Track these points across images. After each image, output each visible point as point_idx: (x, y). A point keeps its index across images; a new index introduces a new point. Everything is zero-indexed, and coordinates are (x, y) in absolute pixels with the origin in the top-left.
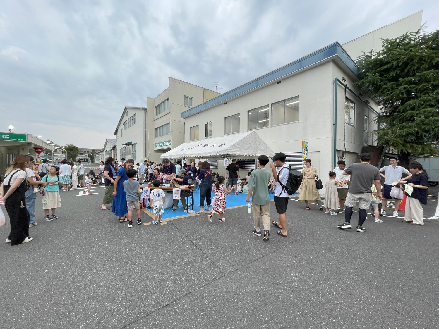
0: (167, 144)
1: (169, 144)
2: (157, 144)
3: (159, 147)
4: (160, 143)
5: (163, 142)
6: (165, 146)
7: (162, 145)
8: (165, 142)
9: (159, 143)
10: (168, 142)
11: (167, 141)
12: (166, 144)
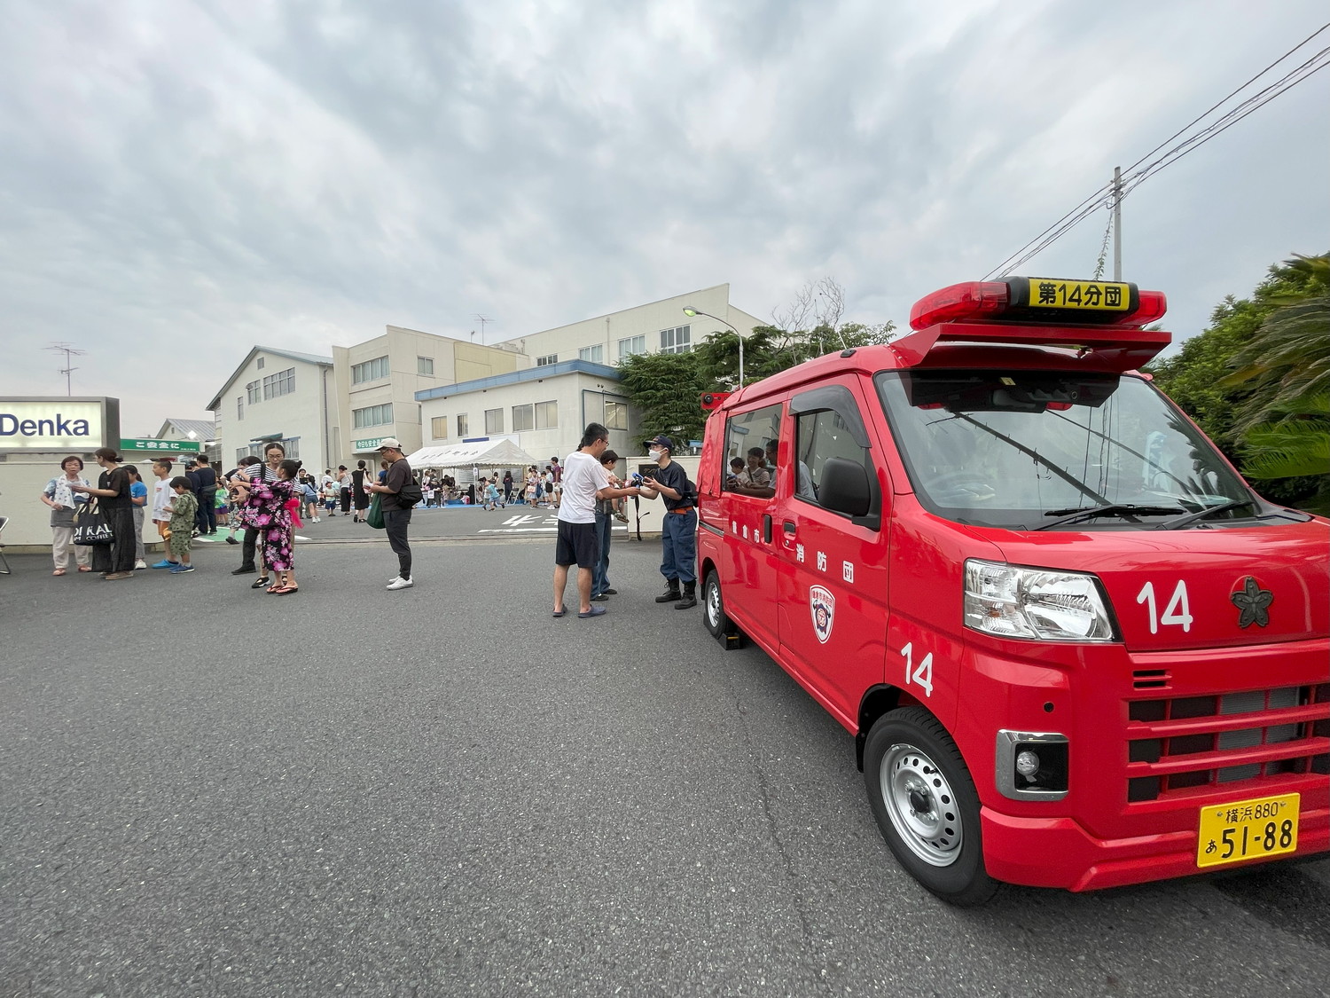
2: (361, 441)
3: (365, 447)
4: (368, 441)
9: (364, 441)
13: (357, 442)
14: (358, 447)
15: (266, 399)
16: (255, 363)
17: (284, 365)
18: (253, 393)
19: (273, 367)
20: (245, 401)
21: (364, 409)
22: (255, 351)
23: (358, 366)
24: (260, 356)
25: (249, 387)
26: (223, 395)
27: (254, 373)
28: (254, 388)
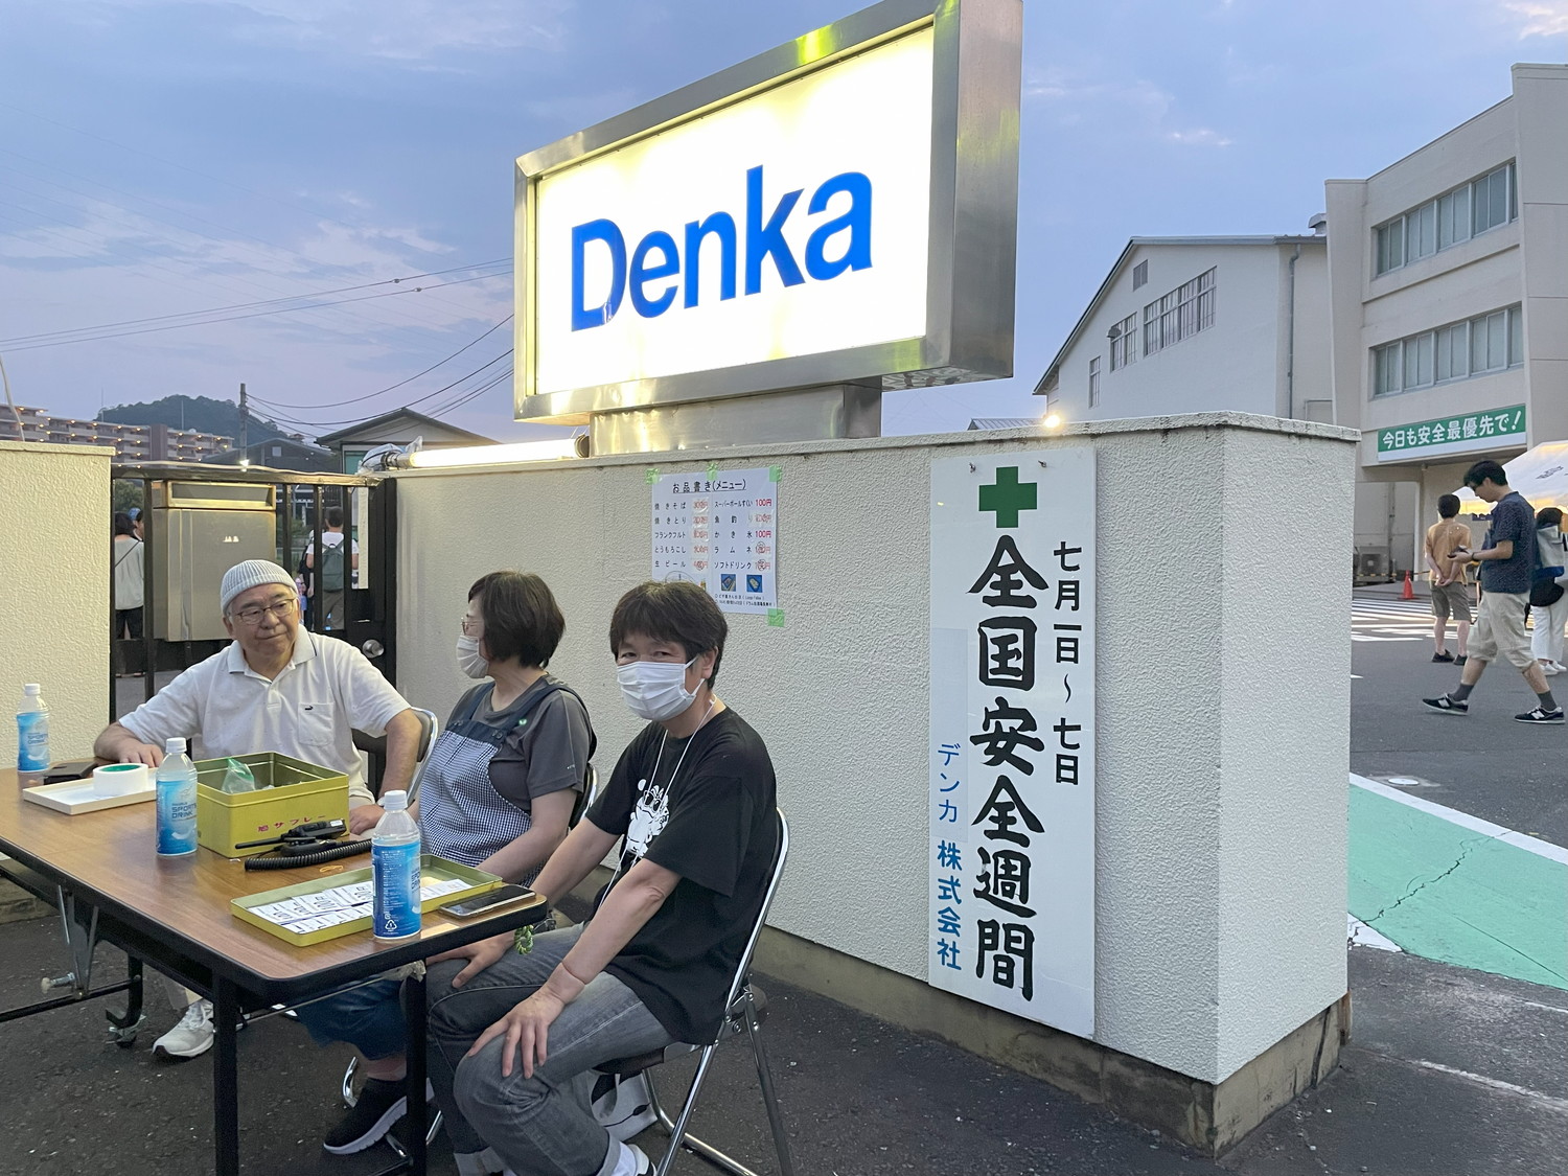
0: (1479, 430)
1: (1496, 427)
2: (1393, 431)
3: (1407, 445)
4: (1416, 427)
5: (1445, 423)
6: (1462, 439)
7: (1431, 437)
8: (1461, 419)
9: (1406, 428)
10: (1487, 419)
11: (1479, 416)
12: (1470, 427)
13: (1382, 433)
14: (1382, 447)
15: (1146, 352)
16: (1128, 277)
17: (1189, 267)
18: (1120, 345)
19: (1166, 275)
20: (1104, 363)
21: (1406, 340)
22: (1132, 248)
23: (1394, 223)
24: (1137, 261)
25: (1114, 333)
26: (1061, 363)
27: (1127, 301)
28: (1123, 334)
